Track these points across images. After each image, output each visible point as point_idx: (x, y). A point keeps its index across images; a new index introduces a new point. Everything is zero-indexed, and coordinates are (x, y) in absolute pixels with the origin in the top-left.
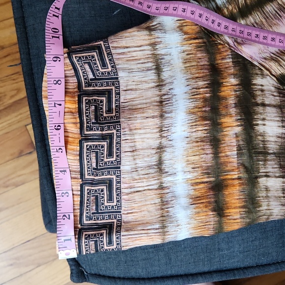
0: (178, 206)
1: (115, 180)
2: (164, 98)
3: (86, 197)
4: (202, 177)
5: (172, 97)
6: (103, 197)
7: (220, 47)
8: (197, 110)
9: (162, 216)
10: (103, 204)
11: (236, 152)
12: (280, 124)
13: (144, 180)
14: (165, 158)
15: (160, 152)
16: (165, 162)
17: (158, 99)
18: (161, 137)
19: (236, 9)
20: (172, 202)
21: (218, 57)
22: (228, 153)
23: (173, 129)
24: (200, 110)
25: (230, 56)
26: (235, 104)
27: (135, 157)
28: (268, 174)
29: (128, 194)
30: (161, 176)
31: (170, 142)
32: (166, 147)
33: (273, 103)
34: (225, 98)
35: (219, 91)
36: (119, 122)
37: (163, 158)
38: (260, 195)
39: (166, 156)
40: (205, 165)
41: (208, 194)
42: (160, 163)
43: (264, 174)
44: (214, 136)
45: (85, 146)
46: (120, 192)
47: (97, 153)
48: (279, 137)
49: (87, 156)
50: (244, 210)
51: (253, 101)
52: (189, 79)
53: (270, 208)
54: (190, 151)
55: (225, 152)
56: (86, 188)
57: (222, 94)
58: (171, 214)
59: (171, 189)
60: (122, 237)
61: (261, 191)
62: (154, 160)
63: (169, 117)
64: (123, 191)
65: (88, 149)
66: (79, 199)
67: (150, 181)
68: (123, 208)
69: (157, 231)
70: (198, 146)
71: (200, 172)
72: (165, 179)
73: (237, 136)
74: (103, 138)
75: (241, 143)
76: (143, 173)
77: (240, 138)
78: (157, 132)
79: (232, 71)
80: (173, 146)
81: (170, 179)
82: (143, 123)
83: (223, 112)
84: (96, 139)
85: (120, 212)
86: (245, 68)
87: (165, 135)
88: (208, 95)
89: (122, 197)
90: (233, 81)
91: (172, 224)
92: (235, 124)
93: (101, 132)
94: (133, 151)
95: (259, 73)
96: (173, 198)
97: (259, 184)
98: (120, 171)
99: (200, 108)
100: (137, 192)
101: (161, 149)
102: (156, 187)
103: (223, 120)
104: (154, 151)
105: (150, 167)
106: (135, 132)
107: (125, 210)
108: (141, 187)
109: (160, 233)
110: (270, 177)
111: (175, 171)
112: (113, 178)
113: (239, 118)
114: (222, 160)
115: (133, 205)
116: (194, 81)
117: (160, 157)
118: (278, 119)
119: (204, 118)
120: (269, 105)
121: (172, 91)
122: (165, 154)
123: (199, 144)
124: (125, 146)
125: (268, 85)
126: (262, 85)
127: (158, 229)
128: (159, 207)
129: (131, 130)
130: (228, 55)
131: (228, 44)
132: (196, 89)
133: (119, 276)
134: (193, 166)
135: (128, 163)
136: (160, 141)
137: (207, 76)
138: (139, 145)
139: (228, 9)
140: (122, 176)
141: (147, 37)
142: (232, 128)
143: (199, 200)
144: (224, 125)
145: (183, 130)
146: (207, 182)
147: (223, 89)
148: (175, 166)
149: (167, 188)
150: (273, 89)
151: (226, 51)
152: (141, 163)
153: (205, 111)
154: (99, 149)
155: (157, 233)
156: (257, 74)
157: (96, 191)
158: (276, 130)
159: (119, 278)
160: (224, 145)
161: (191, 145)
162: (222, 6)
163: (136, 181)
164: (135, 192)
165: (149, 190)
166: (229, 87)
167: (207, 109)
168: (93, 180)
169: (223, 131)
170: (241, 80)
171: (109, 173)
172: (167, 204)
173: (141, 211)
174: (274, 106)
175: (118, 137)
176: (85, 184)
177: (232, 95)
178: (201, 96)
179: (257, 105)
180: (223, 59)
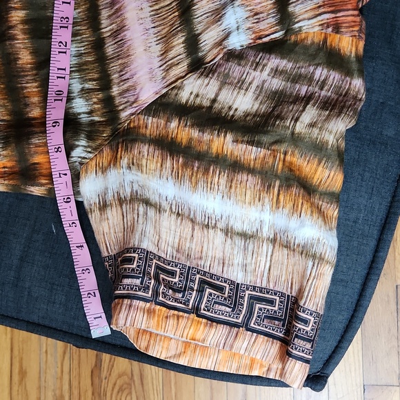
0: (296, 232)
1: (251, 293)
2: (174, 210)
3: (262, 328)
4: (271, 194)
5: (176, 201)
6: (268, 310)
7: (132, 125)
8: (193, 178)
9: (302, 253)
10: (275, 312)
11: (254, 148)
12: (243, 91)
13: (259, 259)
14: (240, 228)
15: (232, 233)
16: (244, 230)
17: (174, 217)
18: (215, 227)
19: (98, 94)
20: (290, 237)
21: (143, 131)
22: (253, 156)
23: (210, 211)
24: (195, 174)
25: (146, 117)
26: (199, 131)
27: (231, 264)
28: (295, 118)
29: (269, 281)
30: (259, 238)
31: (224, 218)
32: (228, 225)
33: (216, 89)
34: (191, 140)
35: (180, 144)
36: (189, 267)
37: (240, 231)
38: (315, 136)
39: (238, 226)
40: (259, 186)
41: (294, 193)
42: (244, 236)
43: (293, 122)
44: (230, 166)
45: (205, 312)
46: (265, 289)
47: (215, 303)
48: (257, 98)
49: (215, 313)
50: (324, 162)
51: (204, 110)
52: (160, 175)
53: (334, 131)
54: (239, 197)
55: (250, 160)
56: (252, 325)
57: (184, 141)
58: (302, 243)
59: (277, 231)
60: (306, 306)
61: (310, 133)
62: (239, 242)
63: (194, 214)
64: (264, 286)
65: (208, 311)
66: (262, 336)
67: (262, 252)
68: (284, 291)
69: (316, 265)
70: (236, 187)
71: (265, 195)
72: (265, 235)
73: (236, 141)
74: (201, 291)
75: (246, 139)
76: (251, 258)
77: (240, 139)
78: (208, 232)
79: (163, 122)
80: (229, 216)
81: (265, 229)
82: (197, 242)
83: (205, 148)
84: (200, 299)
85: (288, 296)
86: (164, 106)
87: (214, 222)
88: (181, 160)
89: (271, 287)
90: (174, 124)
91: (315, 247)
92: (222, 139)
93: (195, 292)
94: (223, 264)
95: (176, 91)
96: (286, 234)
97: (301, 133)
98: (242, 284)
99: (192, 174)
100: (269, 270)
101: (228, 232)
102: (271, 247)
103: (214, 151)
104: (229, 240)
105: (245, 249)
106: (204, 254)
107: (287, 290)
108: (265, 264)
109: (318, 263)
110: (299, 117)
111: (258, 221)
112: (249, 294)
113: (216, 132)
114: (258, 166)
115: (283, 279)
116: (164, 170)
117: (238, 234)
118: (236, 92)
119: (206, 171)
120: (217, 95)
121: (168, 198)
122: (235, 227)
123: (233, 185)
124: (216, 270)
125: (194, 86)
126: (191, 93)
127: (314, 263)
128: (292, 252)
129: (201, 258)
130: (144, 119)
131: (133, 114)
132: (172, 171)
133: (337, 341)
134: (257, 199)
135: (235, 273)
136: (219, 230)
137: (162, 154)
138: (219, 255)
139: (95, 103)
140: (248, 283)
141: (114, 209)
142: (225, 144)
143: (297, 206)
144: (220, 151)
145: (213, 199)
146: (279, 191)
147: (179, 140)
148: (253, 219)
149: (275, 234)
150: (200, 81)
151: (139, 119)
152: (238, 259)
153: (198, 168)
154: (212, 299)
155: (317, 266)
156: (176, 94)
157: (258, 317)
158: (247, 99)
159: (340, 342)
160: (242, 159)
161: (233, 195)
162: (89, 108)
163: (257, 269)
164: (269, 273)
165: (272, 256)
166: (179, 131)
167: (196, 165)
168: (245, 316)
169: (226, 155)
170: (176, 115)
171: (242, 298)
172: (290, 244)
173: (293, 273)
174: (220, 89)
175: (204, 275)
176: (247, 325)
177: (189, 130)
178: (180, 168)
179: (211, 107)
180: (146, 127)
